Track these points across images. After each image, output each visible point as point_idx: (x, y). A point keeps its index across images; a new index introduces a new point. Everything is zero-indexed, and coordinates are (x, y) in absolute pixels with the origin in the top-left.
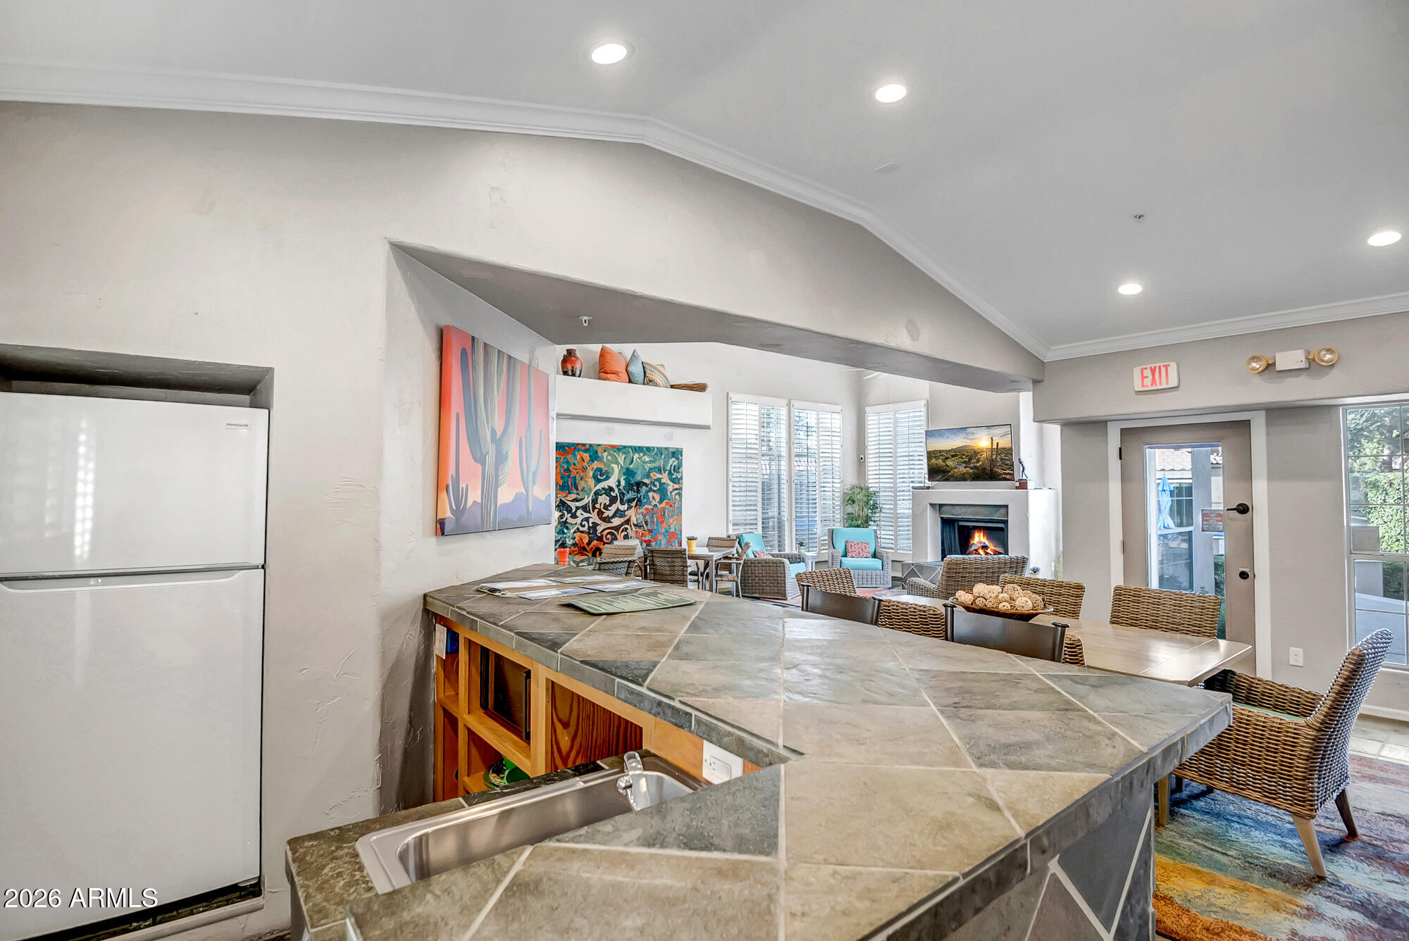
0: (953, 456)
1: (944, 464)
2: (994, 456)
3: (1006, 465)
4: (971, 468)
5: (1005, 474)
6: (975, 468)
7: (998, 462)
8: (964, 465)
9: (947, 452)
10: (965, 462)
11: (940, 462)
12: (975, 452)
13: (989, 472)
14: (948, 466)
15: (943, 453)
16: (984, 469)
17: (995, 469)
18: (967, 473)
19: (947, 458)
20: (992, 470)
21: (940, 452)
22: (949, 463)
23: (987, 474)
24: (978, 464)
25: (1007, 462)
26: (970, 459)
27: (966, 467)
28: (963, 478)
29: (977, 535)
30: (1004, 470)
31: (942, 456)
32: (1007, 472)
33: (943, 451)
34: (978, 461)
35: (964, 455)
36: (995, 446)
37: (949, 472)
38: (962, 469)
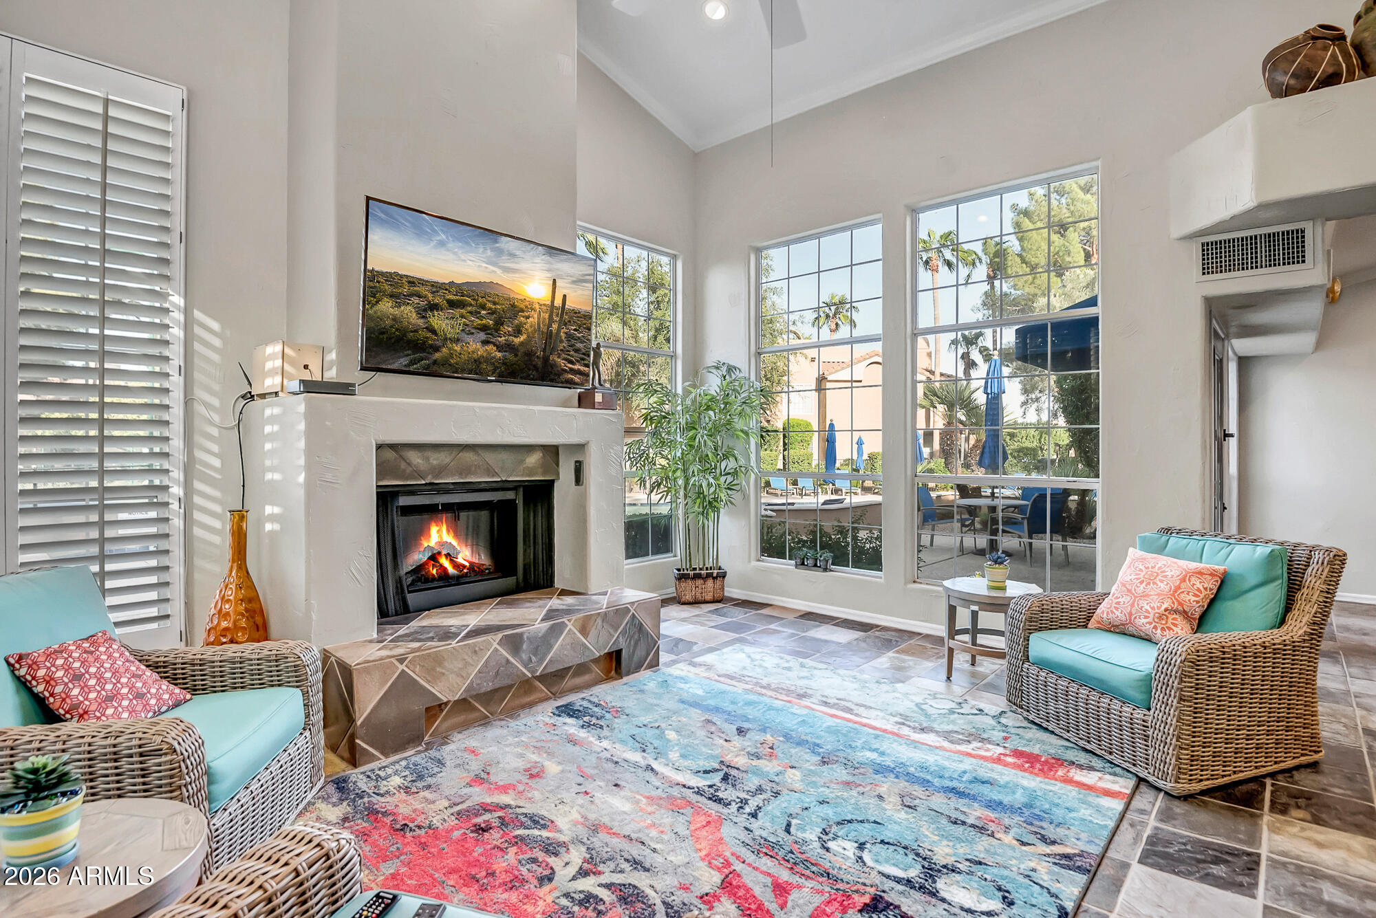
0: (452, 304)
1: (421, 322)
2: (555, 326)
3: (577, 351)
4: (500, 348)
5: (572, 371)
6: (509, 347)
7: (561, 341)
8: (482, 336)
9: (436, 287)
10: (484, 328)
11: (409, 314)
12: (513, 306)
13: (540, 363)
14: (434, 332)
15: (423, 290)
16: (530, 354)
17: (554, 358)
18: (488, 360)
19: (433, 307)
20: (546, 360)
21: (412, 282)
22: (440, 321)
23: (536, 368)
24: (517, 341)
25: (579, 345)
26: (499, 323)
27: (485, 343)
28: (476, 370)
29: (434, 529)
30: (571, 362)
31: (420, 297)
32: (576, 367)
33: (423, 282)
34: (518, 331)
35: (483, 307)
36: (558, 302)
37: (437, 349)
38: (475, 346)
